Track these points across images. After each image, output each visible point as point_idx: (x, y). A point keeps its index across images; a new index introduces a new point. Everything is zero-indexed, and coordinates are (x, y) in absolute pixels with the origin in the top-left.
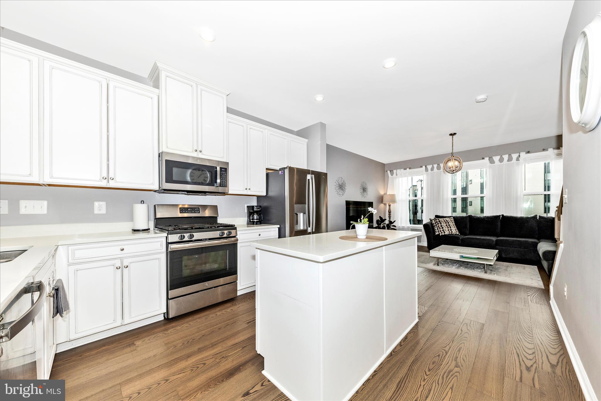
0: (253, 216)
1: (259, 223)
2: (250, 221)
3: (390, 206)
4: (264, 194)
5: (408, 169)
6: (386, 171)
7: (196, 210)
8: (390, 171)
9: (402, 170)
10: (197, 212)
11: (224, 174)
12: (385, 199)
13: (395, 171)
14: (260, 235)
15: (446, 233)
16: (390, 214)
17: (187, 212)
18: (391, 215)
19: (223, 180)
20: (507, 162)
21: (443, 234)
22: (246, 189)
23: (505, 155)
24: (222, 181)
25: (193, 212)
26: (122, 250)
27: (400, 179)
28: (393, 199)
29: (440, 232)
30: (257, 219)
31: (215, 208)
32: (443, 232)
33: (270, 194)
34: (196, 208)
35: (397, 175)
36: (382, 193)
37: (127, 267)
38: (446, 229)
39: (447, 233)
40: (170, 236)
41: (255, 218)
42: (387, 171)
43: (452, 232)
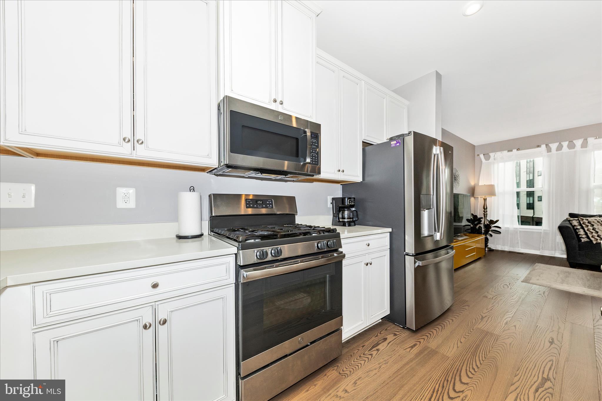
0: (343, 213)
1: (353, 224)
2: (339, 221)
3: (485, 200)
4: (359, 179)
5: (515, 151)
6: (476, 155)
7: (268, 204)
8: (484, 155)
9: (505, 152)
10: (269, 206)
11: (315, 143)
12: (477, 191)
13: (492, 155)
14: (369, 245)
16: (487, 211)
17: (255, 206)
18: (487, 213)
19: (314, 153)
22: (339, 171)
24: (313, 155)
25: (264, 206)
26: (155, 286)
27: (501, 165)
28: (491, 191)
29: (592, 239)
30: (348, 219)
31: (291, 200)
33: (367, 179)
34: (267, 200)
35: (495, 159)
36: (472, 183)
37: (165, 322)
40: (242, 254)
41: (346, 216)
42: (478, 155)
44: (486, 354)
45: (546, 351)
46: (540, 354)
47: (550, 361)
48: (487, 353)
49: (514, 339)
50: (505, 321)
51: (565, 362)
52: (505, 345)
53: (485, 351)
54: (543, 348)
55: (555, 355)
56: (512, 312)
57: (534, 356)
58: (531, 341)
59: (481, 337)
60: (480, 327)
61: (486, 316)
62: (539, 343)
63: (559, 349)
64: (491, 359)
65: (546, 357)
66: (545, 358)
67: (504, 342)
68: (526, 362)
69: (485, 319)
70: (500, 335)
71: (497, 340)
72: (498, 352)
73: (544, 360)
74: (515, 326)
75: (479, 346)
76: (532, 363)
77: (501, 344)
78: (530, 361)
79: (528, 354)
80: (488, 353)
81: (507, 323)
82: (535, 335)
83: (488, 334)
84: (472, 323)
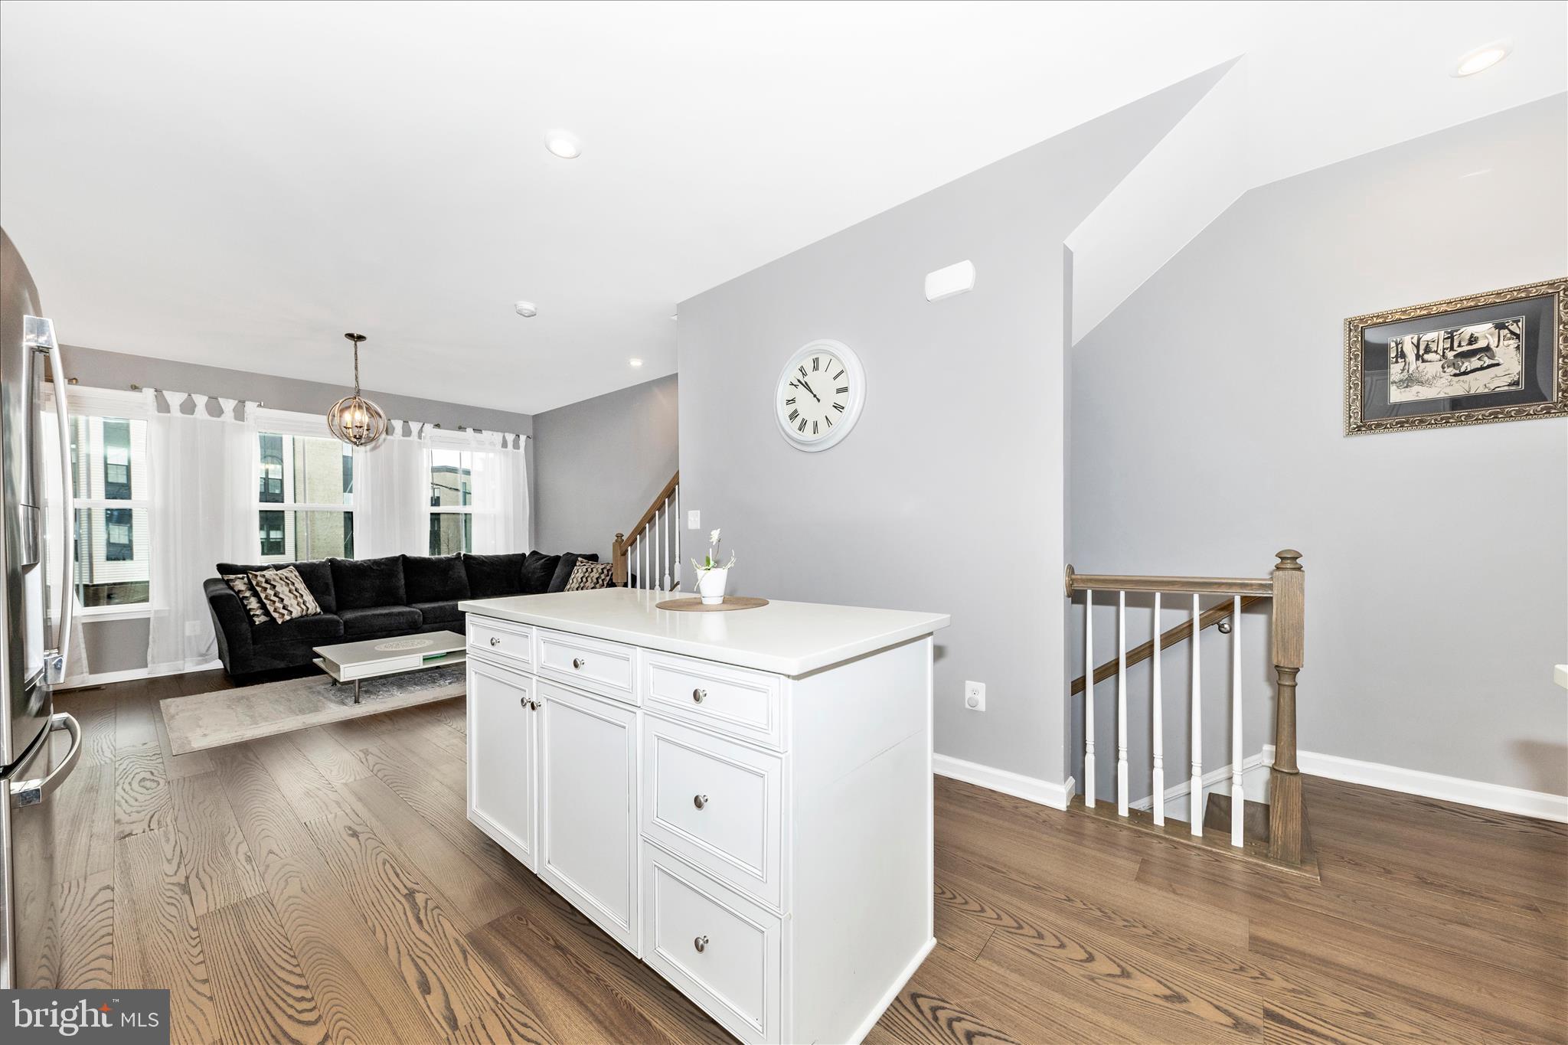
15: (294, 615)
20: (402, 438)
21: (287, 618)
23: (413, 423)
29: (276, 615)
32: (285, 612)
38: (289, 601)
39: (296, 612)
43: (308, 608)
44: (285, 949)
45: (364, 855)
46: (361, 866)
47: (384, 864)
48: (285, 946)
49: (298, 877)
50: (242, 858)
51: (400, 849)
52: (297, 901)
53: (278, 946)
54: (355, 853)
55: (380, 849)
56: (232, 830)
57: (358, 876)
58: (327, 856)
59: (233, 929)
60: (206, 910)
61: (187, 878)
62: (341, 849)
63: (373, 836)
64: (307, 948)
65: (374, 862)
66: (375, 866)
67: (290, 897)
68: (361, 895)
69: (194, 883)
70: (265, 890)
71: (273, 905)
72: (300, 923)
73: (376, 870)
74: (271, 852)
75: (254, 949)
76: (368, 888)
77: (290, 905)
78: (363, 888)
79: (348, 881)
80: (287, 944)
81: (249, 857)
82: (319, 842)
83: (241, 908)
84: (174, 920)
